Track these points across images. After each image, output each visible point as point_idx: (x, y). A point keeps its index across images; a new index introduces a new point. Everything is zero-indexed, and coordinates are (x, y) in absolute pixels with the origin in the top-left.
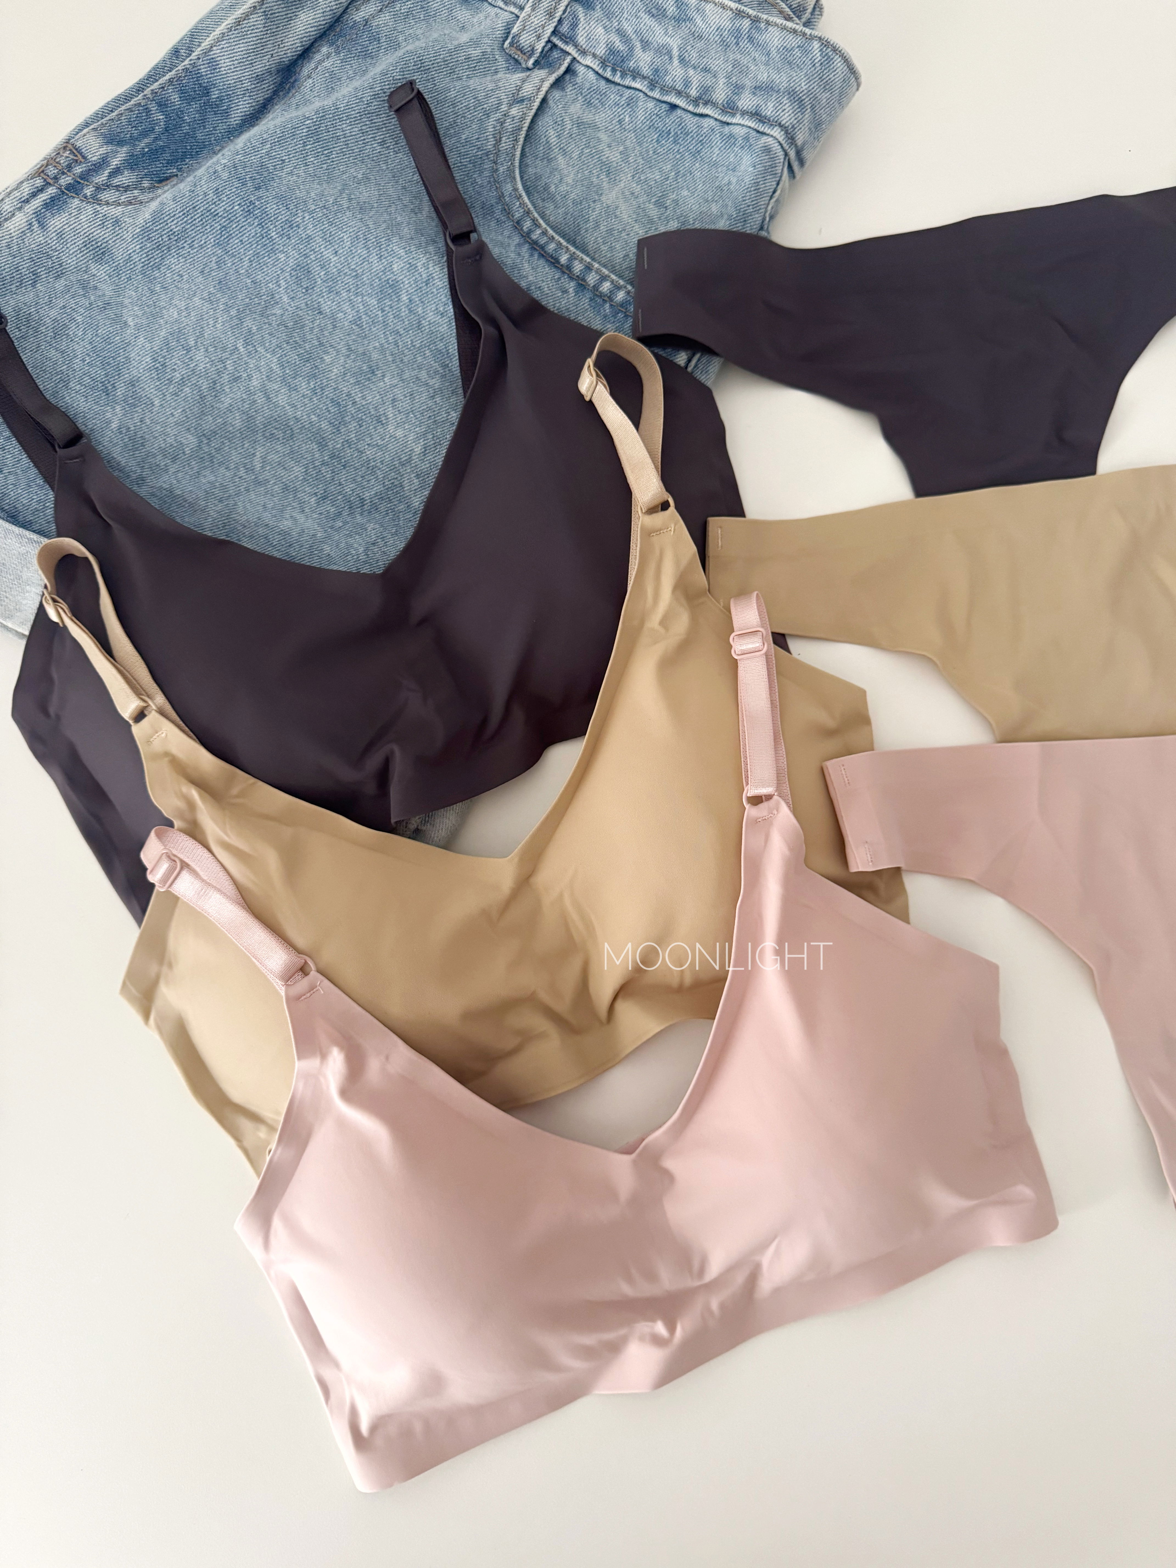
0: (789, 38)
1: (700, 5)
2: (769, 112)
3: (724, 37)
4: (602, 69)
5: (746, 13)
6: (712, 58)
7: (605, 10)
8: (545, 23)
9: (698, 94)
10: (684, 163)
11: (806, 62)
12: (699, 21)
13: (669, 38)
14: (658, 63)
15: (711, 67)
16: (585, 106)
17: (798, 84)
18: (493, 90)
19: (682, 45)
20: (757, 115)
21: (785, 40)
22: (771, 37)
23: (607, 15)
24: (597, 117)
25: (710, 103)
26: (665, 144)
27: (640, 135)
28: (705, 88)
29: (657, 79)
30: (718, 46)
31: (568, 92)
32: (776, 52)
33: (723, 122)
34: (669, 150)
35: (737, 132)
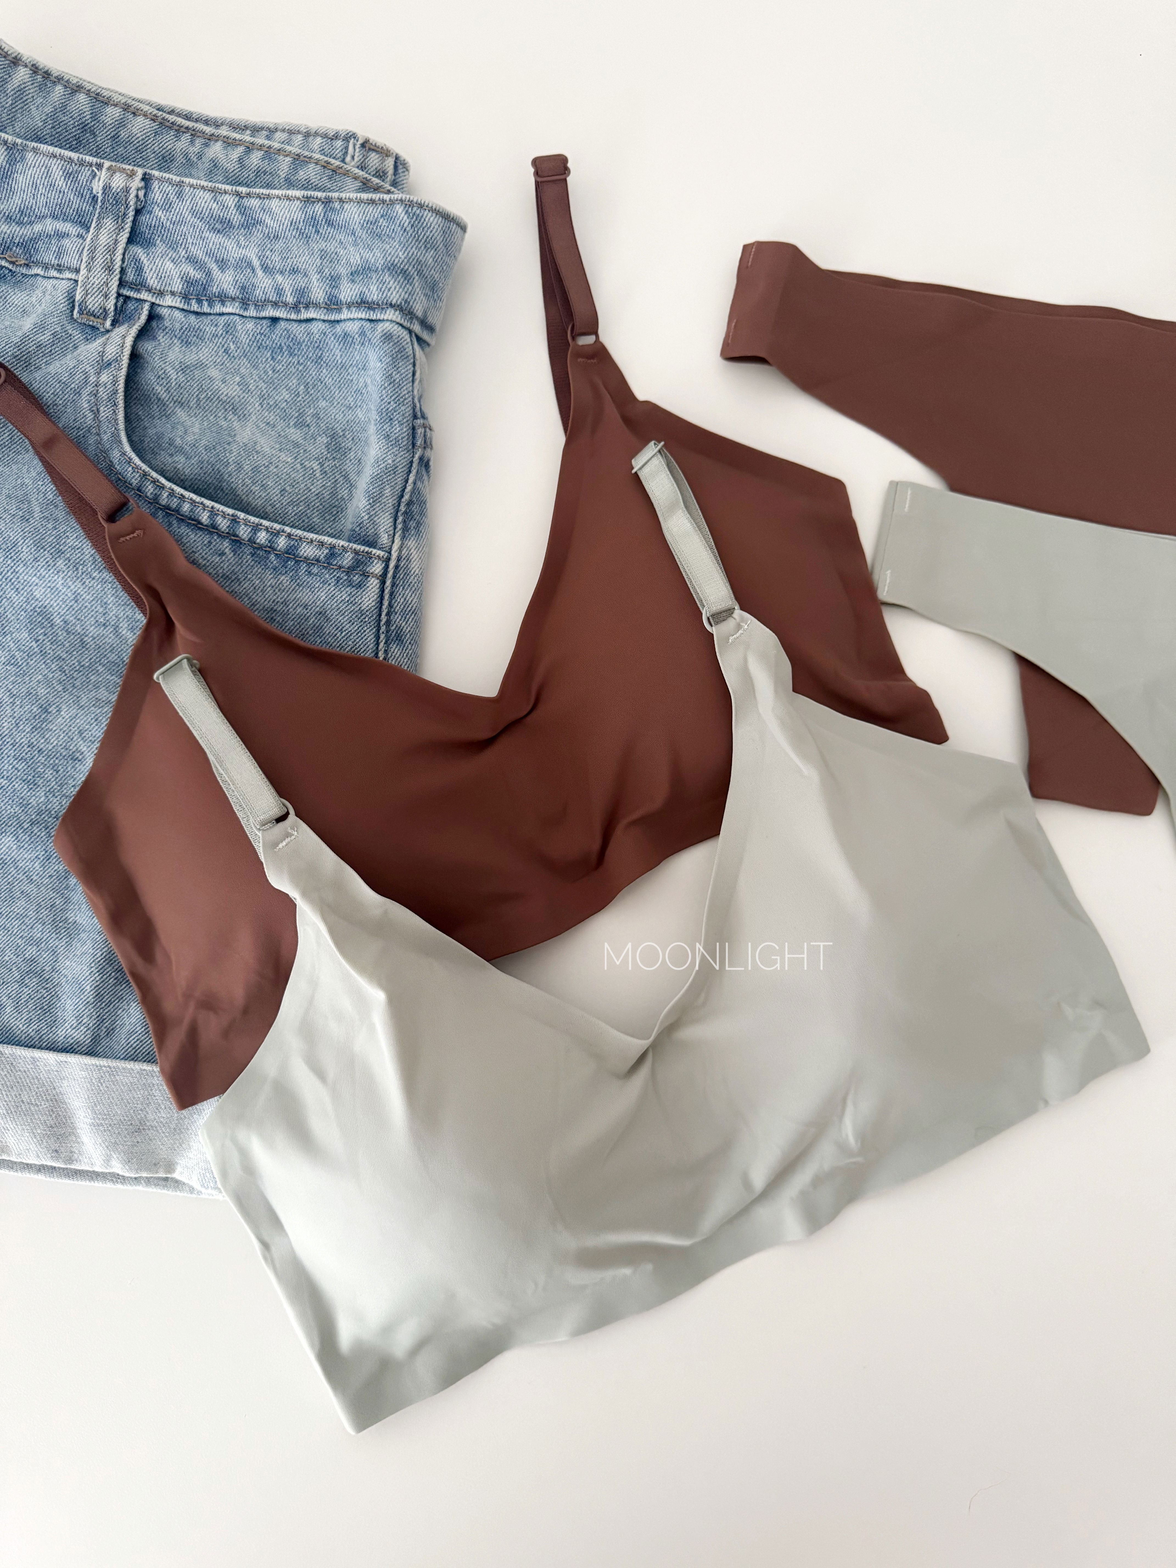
0: (369, 211)
1: (264, 204)
2: (376, 296)
3: (301, 229)
4: (186, 304)
5: (316, 197)
6: (296, 256)
7: (166, 242)
8: (107, 279)
9: (295, 300)
10: (310, 373)
11: (395, 230)
12: (268, 221)
14: (241, 279)
15: (298, 267)
16: (183, 348)
17: (395, 256)
18: (75, 366)
19: (260, 252)
20: (364, 303)
21: (366, 213)
22: (349, 215)
23: (170, 247)
24: (201, 355)
25: (311, 305)
26: (282, 359)
27: (252, 358)
28: (300, 291)
29: (247, 296)
31: (158, 339)
32: (361, 229)
33: (330, 321)
34: (289, 365)
35: (350, 328)
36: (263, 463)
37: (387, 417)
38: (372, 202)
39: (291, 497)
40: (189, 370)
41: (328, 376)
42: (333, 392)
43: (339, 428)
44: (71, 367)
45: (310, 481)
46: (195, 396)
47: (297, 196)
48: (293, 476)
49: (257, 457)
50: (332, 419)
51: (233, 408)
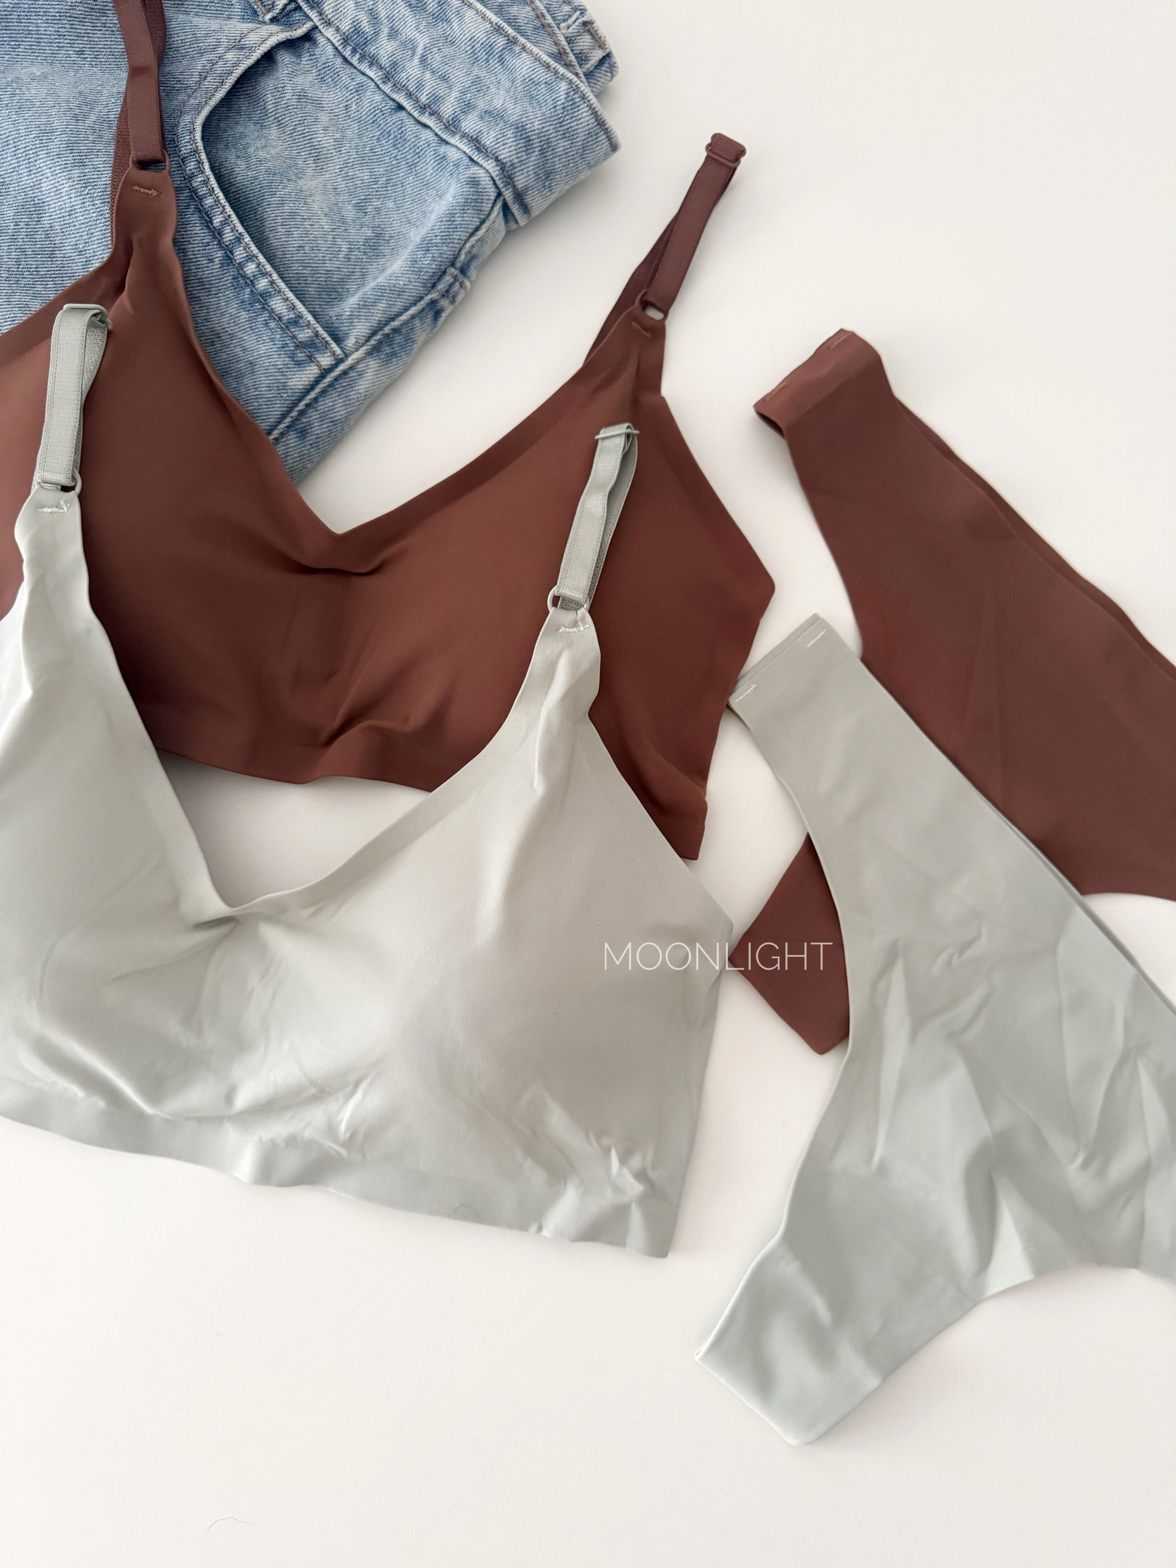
0: (538, 71)
1: (462, 9)
2: (489, 142)
3: (476, 49)
4: (342, 46)
5: (506, 31)
6: (455, 67)
9: (427, 101)
11: (548, 101)
12: (455, 25)
13: (419, 34)
14: (398, 56)
15: (449, 77)
16: (316, 81)
17: (531, 121)
18: (215, 30)
19: (429, 45)
20: (477, 141)
21: (535, 71)
22: (521, 64)
24: (325, 96)
25: (436, 115)
26: (385, 144)
28: (436, 97)
29: (393, 73)
30: (467, 57)
31: (302, 59)
32: (521, 81)
33: (442, 138)
34: (387, 153)
35: (451, 154)
36: (303, 214)
37: (426, 246)
38: (548, 66)
39: (304, 256)
40: (304, 100)
41: (411, 184)
42: (406, 200)
43: (389, 232)
44: (212, 29)
45: (331, 256)
46: (294, 124)
47: (492, 19)
48: (319, 242)
49: (302, 207)
50: (389, 221)
51: (316, 156)
